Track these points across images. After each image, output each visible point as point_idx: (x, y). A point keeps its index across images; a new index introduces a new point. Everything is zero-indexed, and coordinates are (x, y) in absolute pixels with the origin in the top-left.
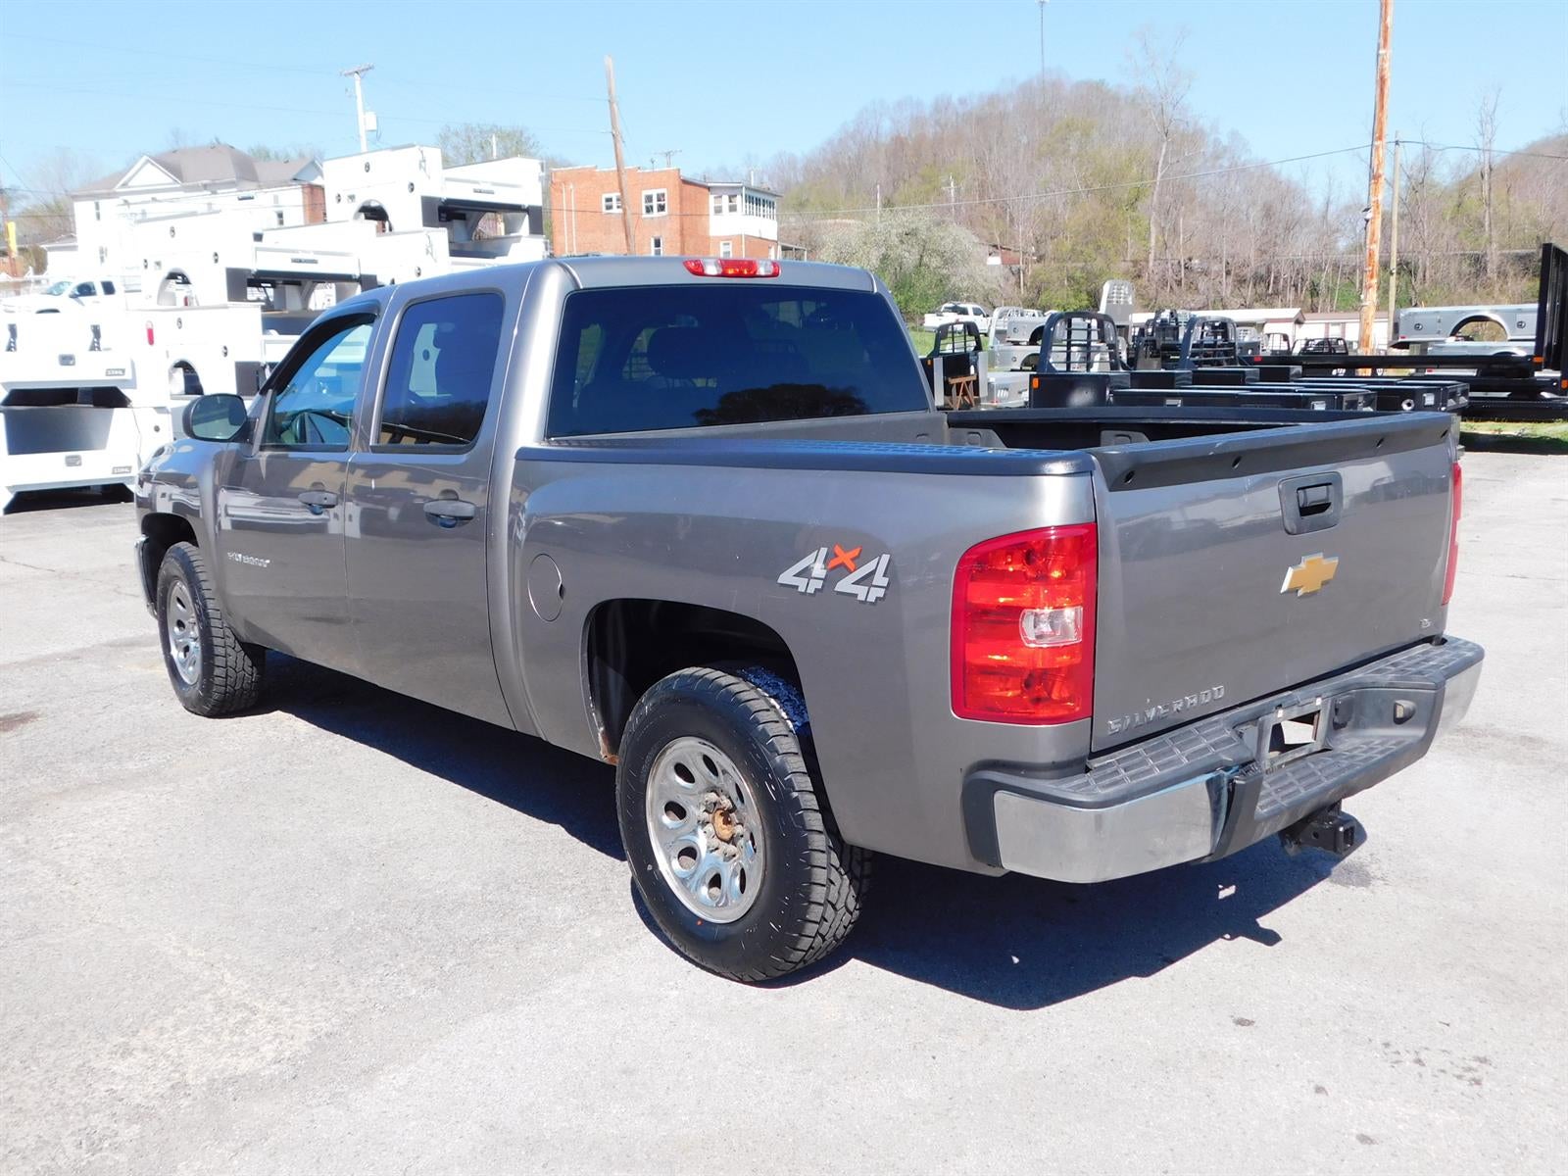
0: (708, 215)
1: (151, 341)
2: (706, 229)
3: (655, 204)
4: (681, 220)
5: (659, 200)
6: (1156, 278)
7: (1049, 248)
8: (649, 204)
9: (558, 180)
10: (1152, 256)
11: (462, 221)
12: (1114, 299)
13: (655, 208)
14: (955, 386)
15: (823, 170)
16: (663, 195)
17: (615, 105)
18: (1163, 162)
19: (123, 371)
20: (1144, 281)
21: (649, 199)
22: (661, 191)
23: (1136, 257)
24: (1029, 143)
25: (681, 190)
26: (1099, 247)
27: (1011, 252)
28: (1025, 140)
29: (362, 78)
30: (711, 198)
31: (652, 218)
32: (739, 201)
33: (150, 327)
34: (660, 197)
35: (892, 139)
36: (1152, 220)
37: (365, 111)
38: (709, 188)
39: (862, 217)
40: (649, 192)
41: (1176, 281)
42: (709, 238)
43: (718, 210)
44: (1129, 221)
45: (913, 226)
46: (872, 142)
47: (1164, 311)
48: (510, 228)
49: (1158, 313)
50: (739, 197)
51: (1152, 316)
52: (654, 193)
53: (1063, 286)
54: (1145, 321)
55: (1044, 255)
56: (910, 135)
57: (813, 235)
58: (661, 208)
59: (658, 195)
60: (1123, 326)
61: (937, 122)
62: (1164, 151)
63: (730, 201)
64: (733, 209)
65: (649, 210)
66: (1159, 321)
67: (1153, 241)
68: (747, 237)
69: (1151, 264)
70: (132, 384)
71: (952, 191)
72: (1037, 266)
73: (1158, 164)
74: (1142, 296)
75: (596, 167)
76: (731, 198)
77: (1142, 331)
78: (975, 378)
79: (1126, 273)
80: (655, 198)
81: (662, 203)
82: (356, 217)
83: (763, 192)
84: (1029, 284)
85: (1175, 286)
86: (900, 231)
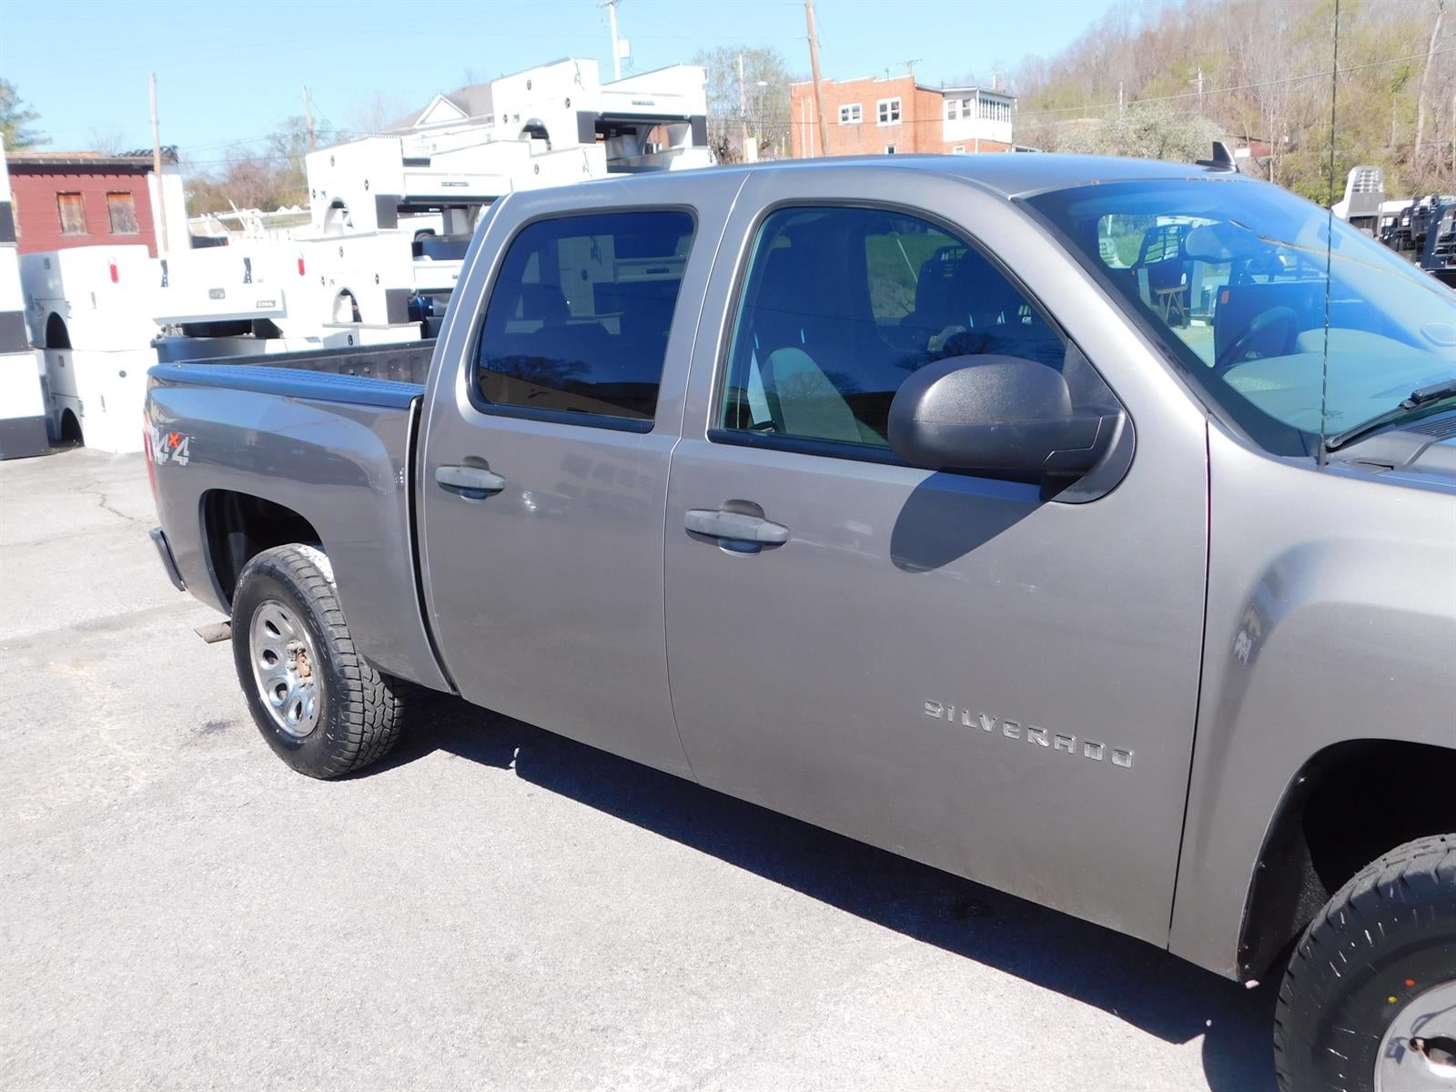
0: (941, 120)
1: (302, 271)
2: (940, 134)
3: (889, 113)
4: (915, 126)
5: (893, 109)
6: (1424, 162)
7: (1303, 136)
8: (883, 113)
9: (797, 95)
10: (1418, 140)
11: (633, 136)
12: (1362, 188)
13: (890, 117)
14: (1162, 297)
15: (1070, 71)
16: (897, 103)
17: (811, 9)
18: (1437, 37)
19: (274, 302)
20: (1408, 167)
21: (883, 108)
22: (895, 100)
23: (1402, 141)
24: (1287, 29)
25: (915, 98)
26: (1358, 133)
27: (1262, 143)
28: (1283, 26)
29: (616, 8)
30: (946, 103)
31: (887, 127)
32: (974, 105)
33: (301, 257)
34: (894, 106)
35: (1142, 35)
36: (1421, 100)
37: (619, 38)
38: (943, 94)
39: (1101, 114)
40: (882, 102)
41: (1446, 164)
42: (942, 144)
43: (952, 116)
44: (1395, 103)
45: (1152, 121)
46: (1121, 40)
47: (1423, 198)
48: (673, 140)
49: (1417, 199)
50: (973, 101)
51: (1410, 203)
52: (888, 102)
53: (1317, 175)
54: (1401, 210)
55: (1297, 144)
56: (1160, 30)
57: (1050, 136)
58: (895, 116)
59: (892, 104)
60: (1371, 217)
61: (1190, 15)
62: (1438, 25)
63: (964, 106)
64: (966, 113)
65: (884, 118)
66: (1417, 209)
67: (1421, 124)
68: (981, 141)
69: (1418, 148)
70: (283, 314)
71: (1201, 83)
72: (1289, 156)
73: (1430, 39)
74: (1406, 183)
75: (833, 80)
76: (965, 103)
77: (1396, 223)
78: (1185, 288)
79: (1389, 159)
80: (889, 107)
81: (896, 111)
82: (521, 138)
83: (998, 95)
84: (1279, 176)
85: (1445, 170)
86: (1138, 127)
